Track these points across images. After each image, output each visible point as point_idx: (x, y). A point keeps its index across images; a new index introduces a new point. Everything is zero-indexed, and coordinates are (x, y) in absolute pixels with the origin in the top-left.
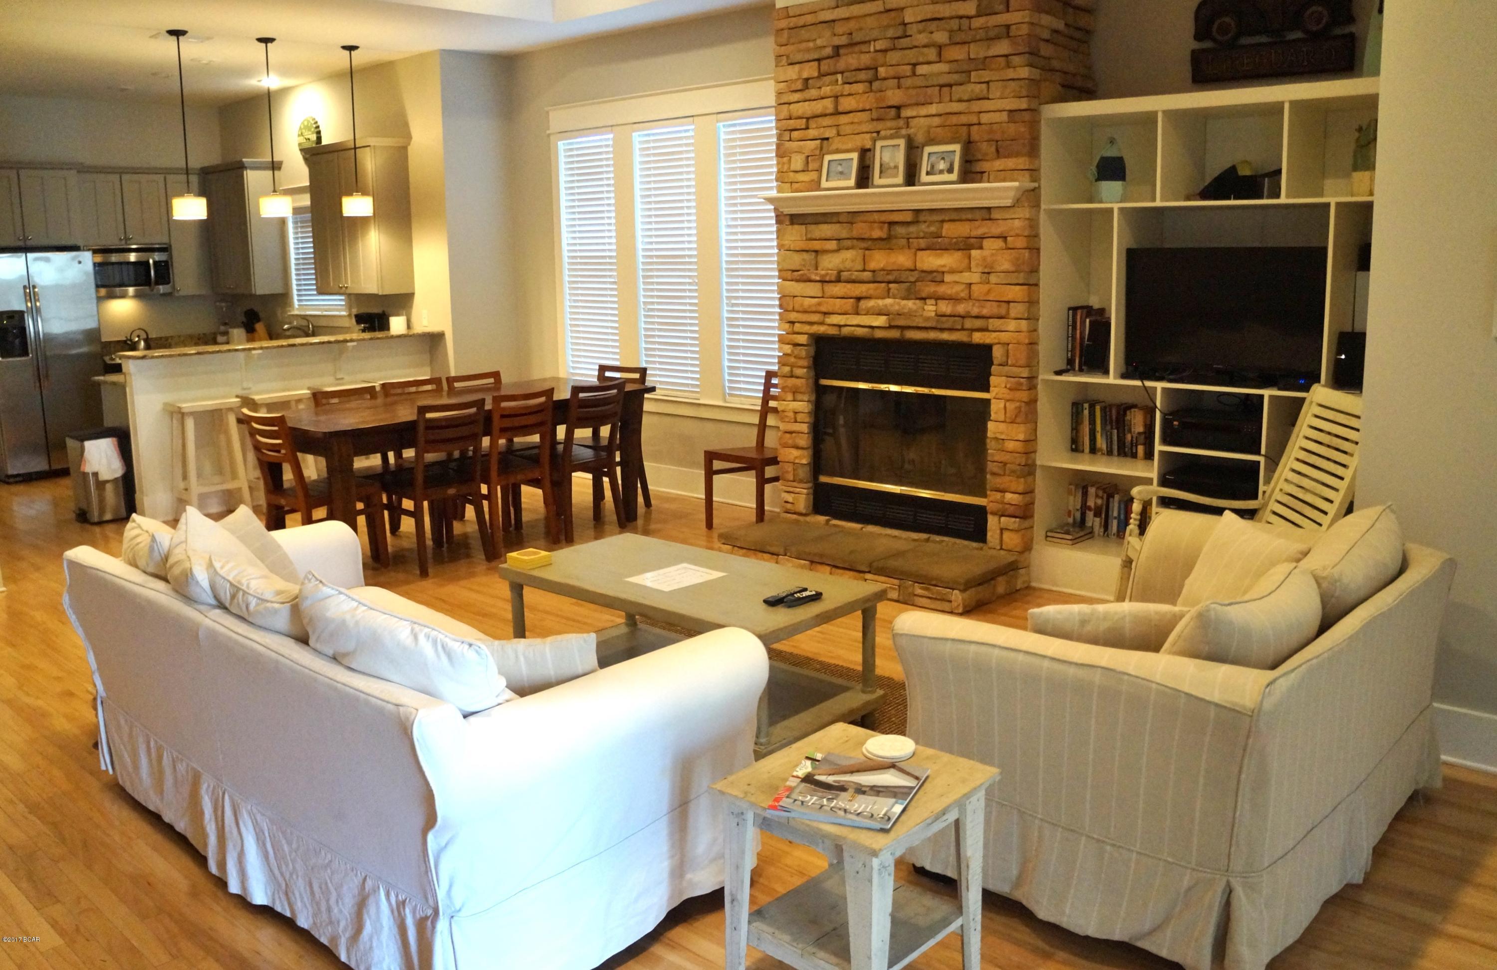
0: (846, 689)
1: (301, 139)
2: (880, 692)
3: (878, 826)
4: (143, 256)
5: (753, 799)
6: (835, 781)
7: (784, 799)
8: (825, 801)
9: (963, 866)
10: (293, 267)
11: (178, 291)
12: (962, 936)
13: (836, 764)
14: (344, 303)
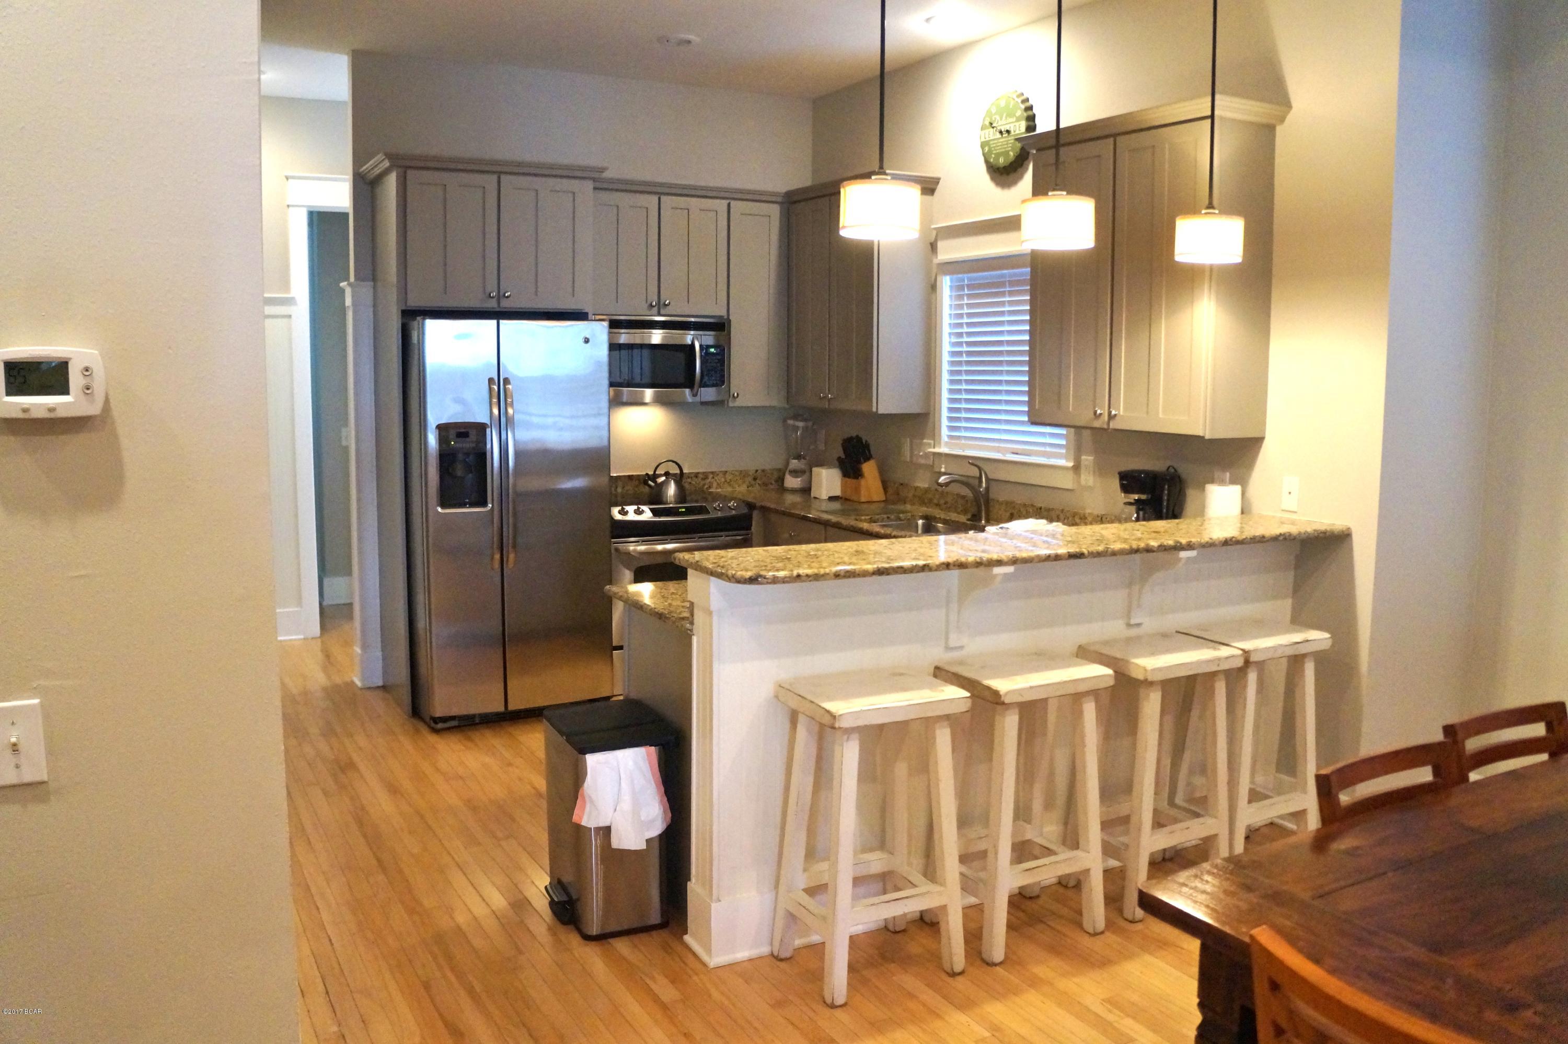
10: (945, 367)
11: (734, 399)
14: (1064, 442)
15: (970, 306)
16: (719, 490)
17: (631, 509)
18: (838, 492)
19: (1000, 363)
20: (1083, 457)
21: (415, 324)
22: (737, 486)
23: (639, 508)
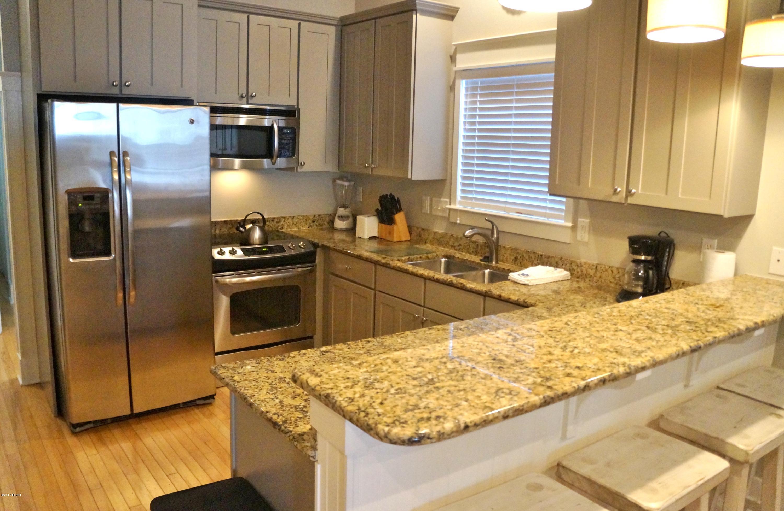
11: (301, 166)
14: (563, 207)
15: (481, 102)
16: (289, 230)
17: (227, 250)
18: (375, 234)
19: (507, 145)
20: (579, 219)
21: (47, 105)
22: (301, 227)
23: (233, 249)
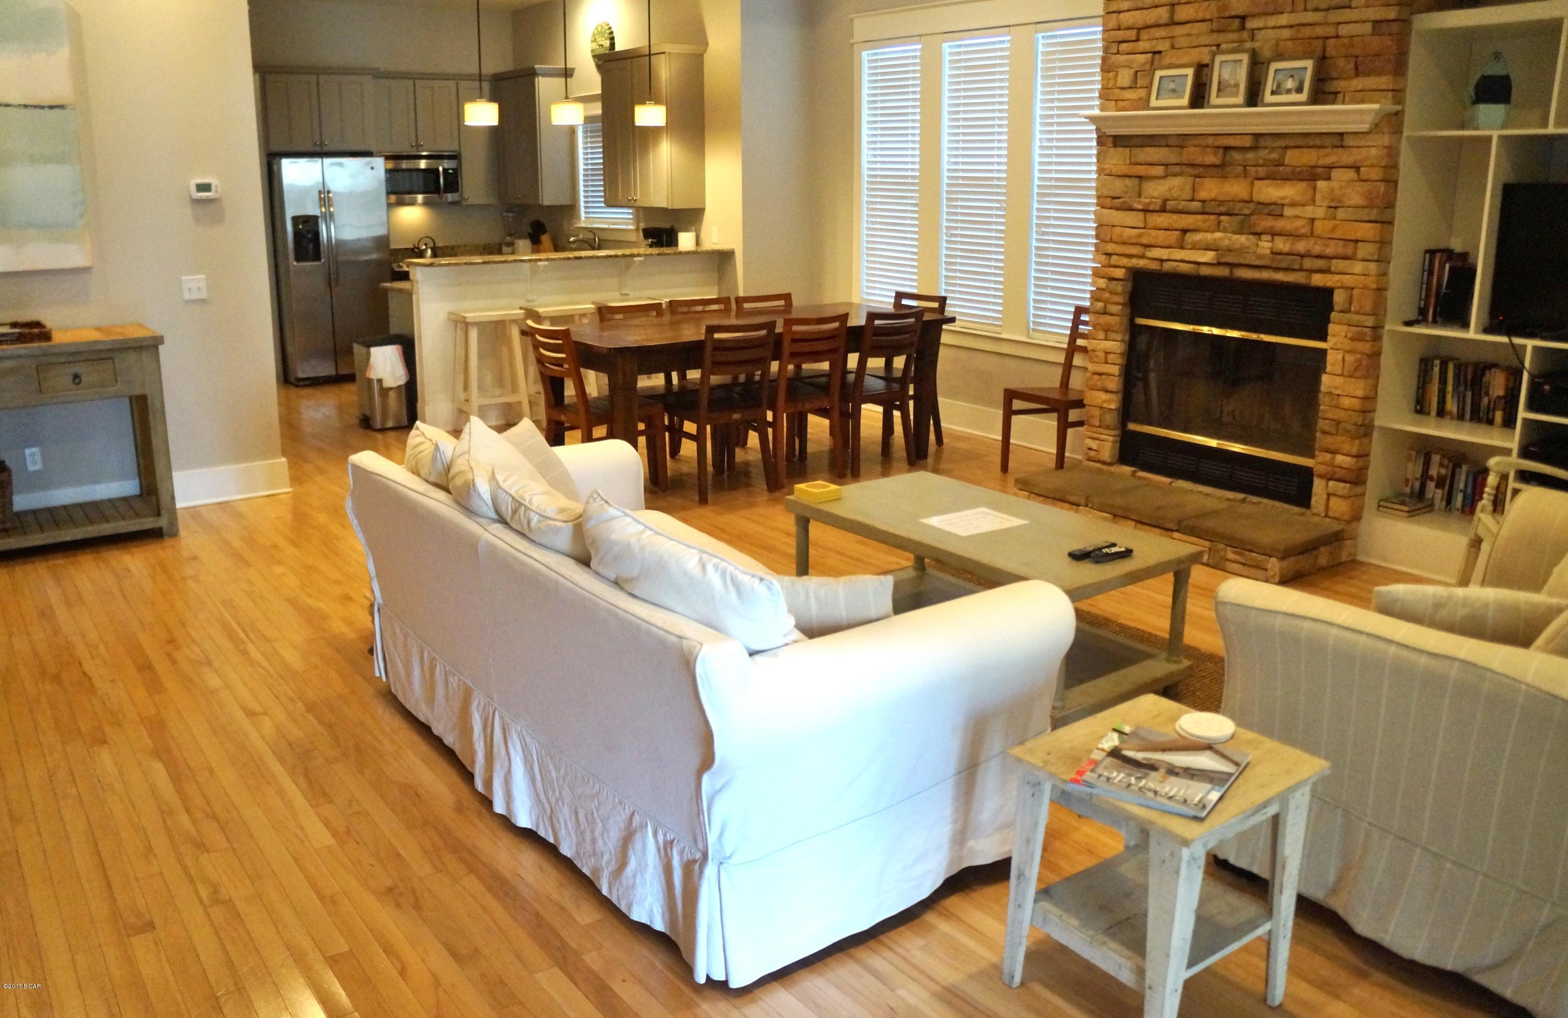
0: (1149, 656)
1: (595, 46)
2: (1186, 663)
3: (1192, 813)
4: (433, 163)
5: (1053, 769)
6: (1144, 759)
7: (1088, 773)
8: (1133, 780)
9: (1278, 866)
10: (581, 178)
11: (466, 200)
12: (1269, 943)
13: (1143, 739)
14: (632, 217)
15: (591, 142)
21: (275, 161)
